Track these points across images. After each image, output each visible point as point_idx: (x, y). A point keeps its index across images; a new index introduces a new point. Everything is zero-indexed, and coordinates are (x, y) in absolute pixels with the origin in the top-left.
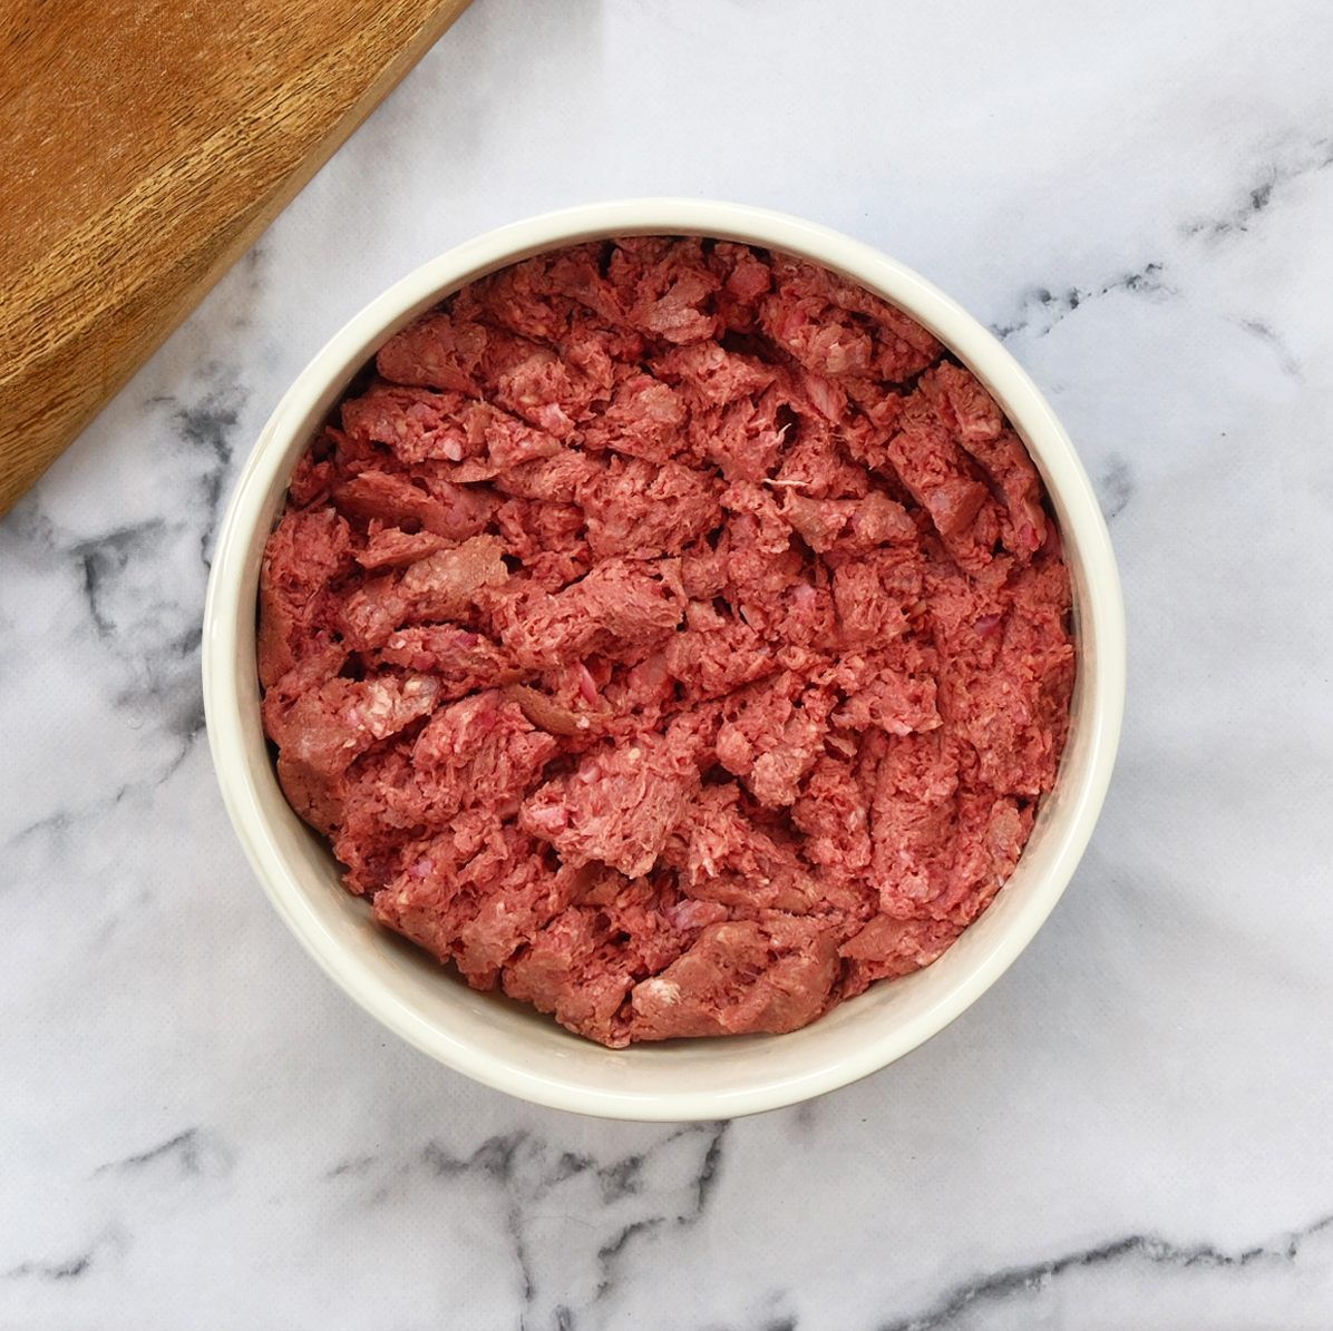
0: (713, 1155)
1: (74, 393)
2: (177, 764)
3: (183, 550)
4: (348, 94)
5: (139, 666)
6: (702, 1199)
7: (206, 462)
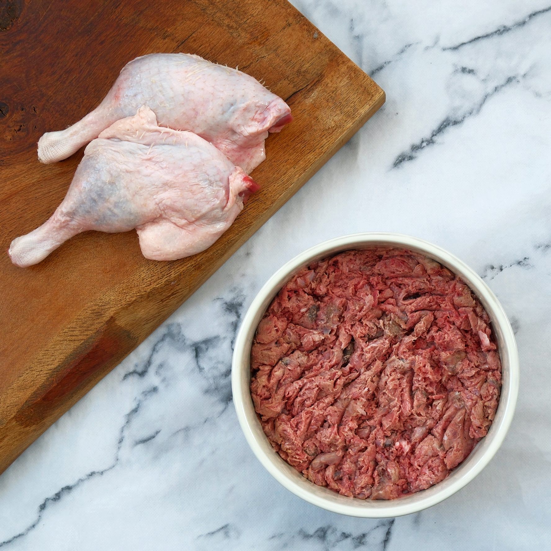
0: (388, 533)
1: (180, 291)
2: (223, 411)
3: (226, 345)
4: (269, 203)
5: (211, 381)
6: (385, 547)
7: (232, 318)
